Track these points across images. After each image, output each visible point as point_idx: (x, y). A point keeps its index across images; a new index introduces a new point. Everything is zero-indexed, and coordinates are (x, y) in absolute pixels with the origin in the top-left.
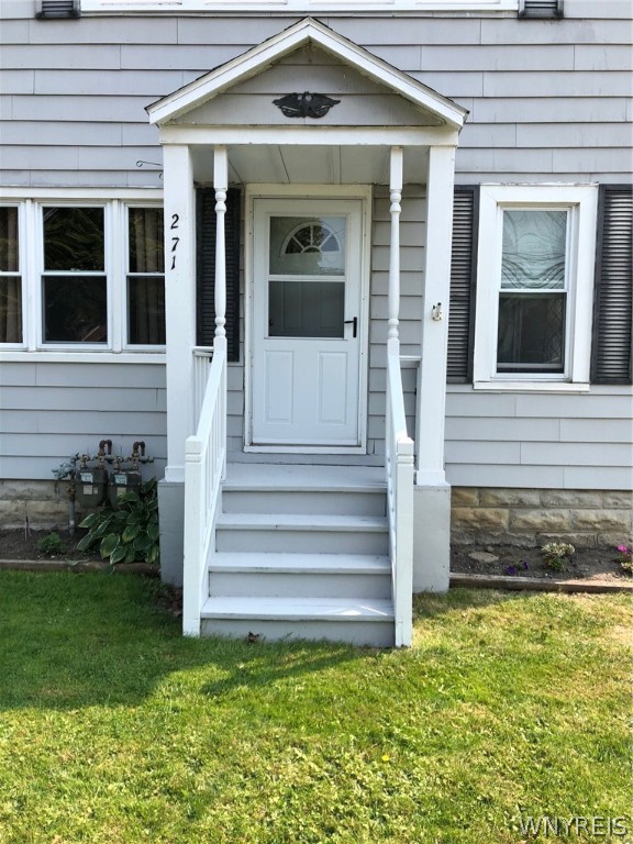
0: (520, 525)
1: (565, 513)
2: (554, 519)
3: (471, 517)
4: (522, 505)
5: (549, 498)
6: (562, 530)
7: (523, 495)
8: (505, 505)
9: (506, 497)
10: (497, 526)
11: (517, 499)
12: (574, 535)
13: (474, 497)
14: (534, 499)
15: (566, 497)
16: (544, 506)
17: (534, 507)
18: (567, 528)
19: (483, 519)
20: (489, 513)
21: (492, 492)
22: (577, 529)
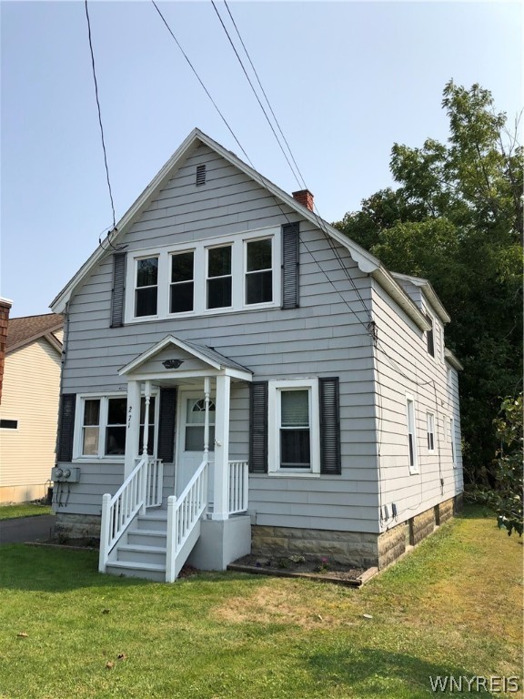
0: (293, 547)
1: (314, 542)
2: (308, 545)
3: (270, 541)
4: (293, 537)
5: (305, 533)
6: (313, 552)
7: (293, 531)
8: (285, 536)
9: (285, 532)
10: (282, 547)
11: (290, 534)
12: (319, 554)
13: (271, 531)
14: (299, 533)
15: (313, 533)
16: (304, 538)
17: (300, 538)
18: (315, 550)
19: (275, 544)
20: (278, 540)
21: (279, 529)
22: (321, 551)
